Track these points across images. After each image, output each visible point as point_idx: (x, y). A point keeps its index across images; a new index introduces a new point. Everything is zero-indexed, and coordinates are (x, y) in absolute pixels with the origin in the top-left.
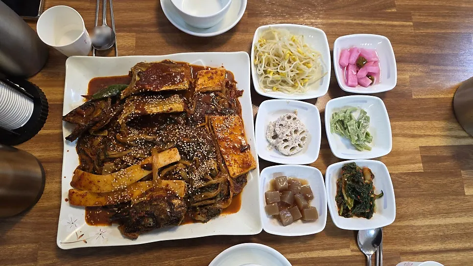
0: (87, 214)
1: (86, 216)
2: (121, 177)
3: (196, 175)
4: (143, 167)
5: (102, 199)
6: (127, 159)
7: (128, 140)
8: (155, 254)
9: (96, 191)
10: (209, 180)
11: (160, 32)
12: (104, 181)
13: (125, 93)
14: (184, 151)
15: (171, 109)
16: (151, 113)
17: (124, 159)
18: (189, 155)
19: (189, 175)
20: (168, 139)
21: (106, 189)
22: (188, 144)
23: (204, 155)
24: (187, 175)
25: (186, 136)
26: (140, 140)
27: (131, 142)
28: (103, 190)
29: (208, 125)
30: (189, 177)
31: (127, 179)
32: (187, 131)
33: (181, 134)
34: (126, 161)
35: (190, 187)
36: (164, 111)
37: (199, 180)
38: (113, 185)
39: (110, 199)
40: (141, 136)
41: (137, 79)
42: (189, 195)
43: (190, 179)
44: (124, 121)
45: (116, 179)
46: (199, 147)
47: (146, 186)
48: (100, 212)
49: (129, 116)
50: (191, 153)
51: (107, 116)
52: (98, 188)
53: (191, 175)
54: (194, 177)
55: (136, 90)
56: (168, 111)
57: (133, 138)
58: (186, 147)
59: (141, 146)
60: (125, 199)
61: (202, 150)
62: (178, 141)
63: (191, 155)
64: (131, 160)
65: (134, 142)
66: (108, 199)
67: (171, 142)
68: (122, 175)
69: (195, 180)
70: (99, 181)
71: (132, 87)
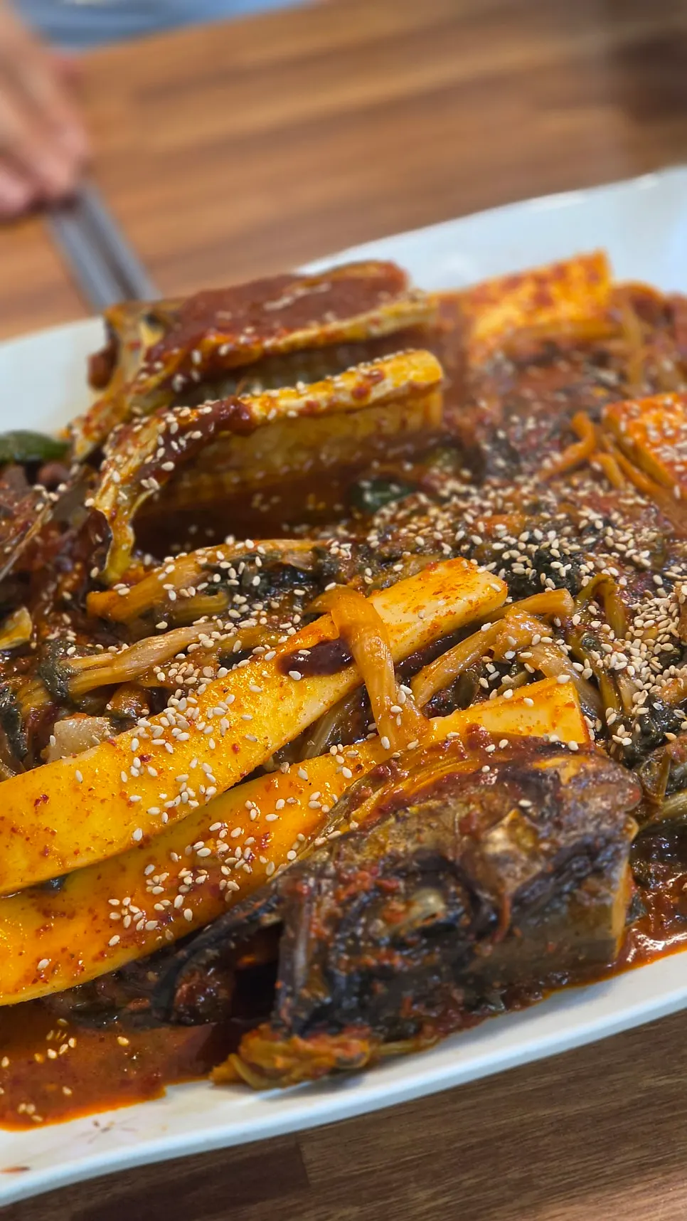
3: (628, 653)
4: (287, 664)
5: (72, 934)
6: (181, 672)
7: (169, 579)
12: (76, 788)
13: (94, 424)
14: (513, 574)
15: (377, 379)
16: (268, 411)
17: (162, 677)
18: (552, 573)
19: (587, 662)
20: (396, 539)
21: (94, 838)
22: (525, 536)
23: (640, 569)
24: (578, 666)
25: (498, 512)
26: (236, 566)
27: (183, 591)
28: (75, 848)
29: (604, 450)
30: (589, 672)
31: (212, 744)
32: (492, 495)
33: (465, 510)
34: (180, 679)
35: (616, 723)
36: (338, 390)
37: (655, 674)
38: (134, 798)
39: (125, 912)
40: (235, 544)
41: (148, 337)
42: (625, 752)
43: (602, 677)
44: (124, 496)
45: (142, 759)
46: (591, 540)
47: (339, 773)
48: (64, 1048)
49: (149, 459)
50: (555, 559)
51: (20, 521)
52: (42, 849)
53: (596, 654)
54: (620, 661)
55: (154, 381)
56: (360, 393)
57: (192, 566)
58: (515, 547)
59: (245, 608)
60: (225, 877)
61: (618, 551)
62: (461, 534)
63: (564, 569)
64: (208, 671)
65: (205, 585)
66: (114, 916)
67: (417, 550)
68: (175, 731)
69: (631, 670)
70: (46, 798)
71: (130, 378)
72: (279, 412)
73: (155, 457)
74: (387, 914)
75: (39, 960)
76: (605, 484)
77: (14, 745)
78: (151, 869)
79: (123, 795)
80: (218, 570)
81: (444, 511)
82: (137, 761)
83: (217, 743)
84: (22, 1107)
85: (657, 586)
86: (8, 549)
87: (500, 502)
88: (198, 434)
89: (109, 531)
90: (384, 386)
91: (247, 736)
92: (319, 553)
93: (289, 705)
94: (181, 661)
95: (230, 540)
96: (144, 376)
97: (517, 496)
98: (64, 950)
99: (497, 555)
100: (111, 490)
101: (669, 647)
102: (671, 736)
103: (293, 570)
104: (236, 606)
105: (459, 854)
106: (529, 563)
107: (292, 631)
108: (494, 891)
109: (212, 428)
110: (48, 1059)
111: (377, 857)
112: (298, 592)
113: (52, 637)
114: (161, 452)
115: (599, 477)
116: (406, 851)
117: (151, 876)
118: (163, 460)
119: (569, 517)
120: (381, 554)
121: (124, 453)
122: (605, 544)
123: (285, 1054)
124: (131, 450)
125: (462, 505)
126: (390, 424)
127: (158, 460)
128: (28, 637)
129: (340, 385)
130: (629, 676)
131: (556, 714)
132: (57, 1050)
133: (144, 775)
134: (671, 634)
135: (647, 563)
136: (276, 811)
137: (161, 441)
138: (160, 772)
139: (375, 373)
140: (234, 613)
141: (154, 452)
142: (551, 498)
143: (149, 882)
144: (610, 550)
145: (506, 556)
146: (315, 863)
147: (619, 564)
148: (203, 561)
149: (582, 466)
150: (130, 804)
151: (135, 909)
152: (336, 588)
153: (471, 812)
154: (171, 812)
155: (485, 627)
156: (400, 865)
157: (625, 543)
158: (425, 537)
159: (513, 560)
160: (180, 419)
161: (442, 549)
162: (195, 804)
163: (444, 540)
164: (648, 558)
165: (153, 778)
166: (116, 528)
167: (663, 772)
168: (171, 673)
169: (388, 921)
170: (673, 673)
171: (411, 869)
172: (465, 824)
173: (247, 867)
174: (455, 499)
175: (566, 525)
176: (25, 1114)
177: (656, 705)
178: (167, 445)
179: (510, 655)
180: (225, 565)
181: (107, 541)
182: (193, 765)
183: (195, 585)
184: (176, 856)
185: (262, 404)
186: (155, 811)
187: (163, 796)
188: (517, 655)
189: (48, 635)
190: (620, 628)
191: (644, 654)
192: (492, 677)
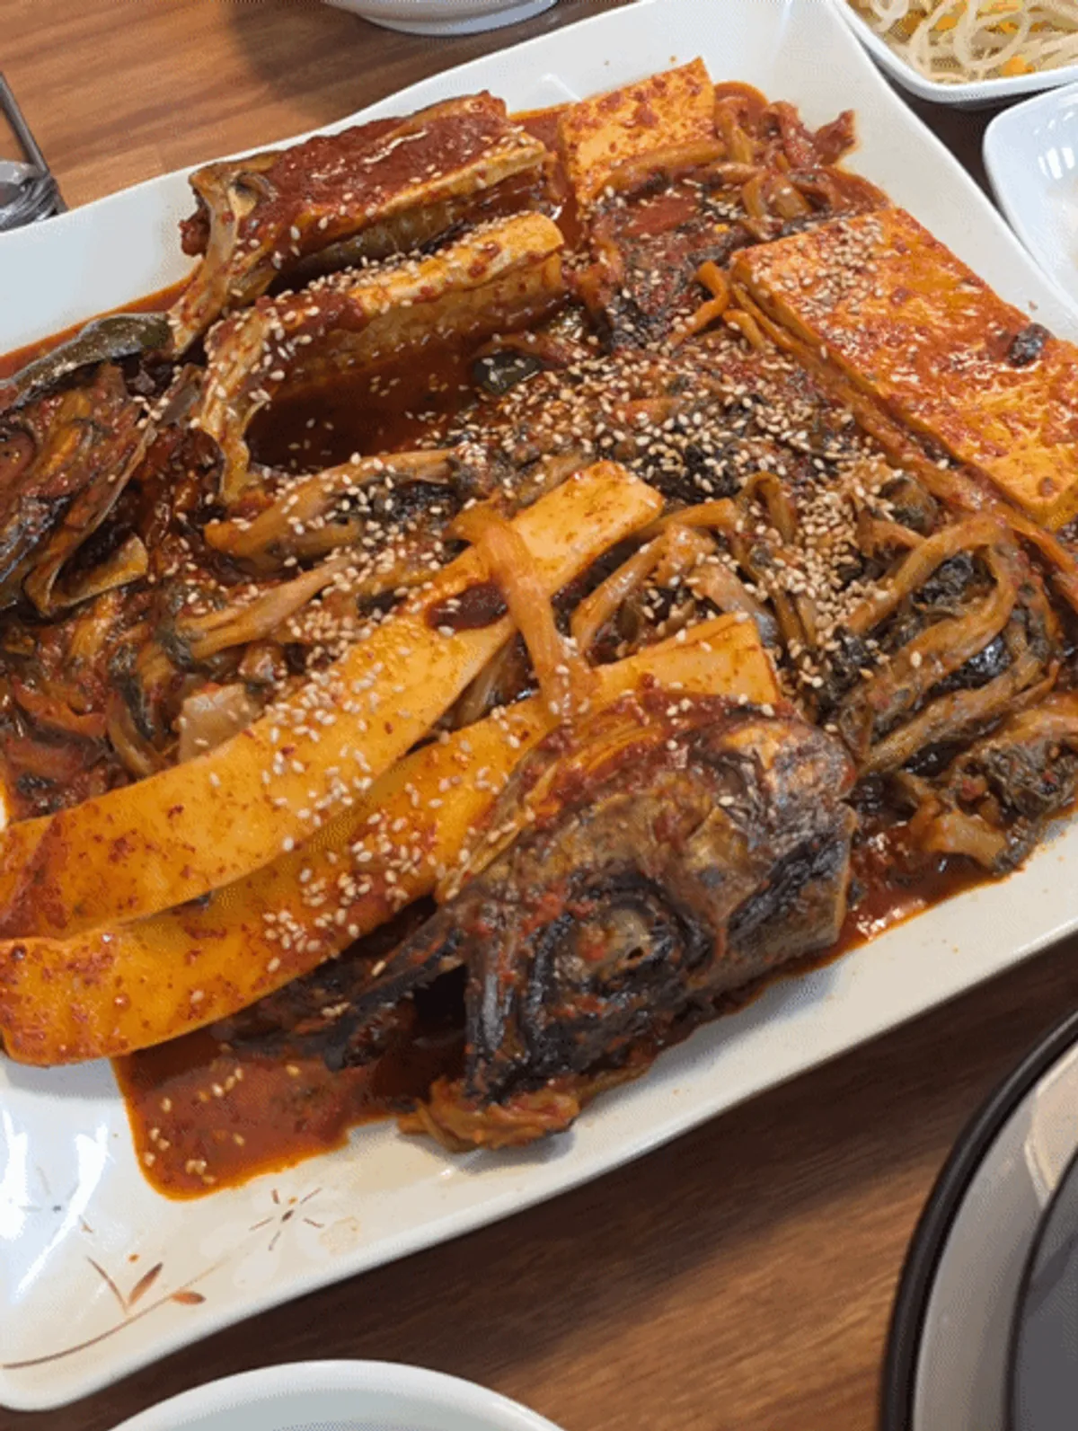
0: (141, 1126)
1: (144, 1145)
2: (318, 726)
3: (803, 568)
4: (436, 618)
5: (224, 957)
6: (318, 624)
7: (294, 511)
8: (746, 1284)
9: (172, 892)
10: (903, 550)
11: (278, 99)
12: (213, 794)
13: (192, 311)
14: (663, 472)
15: (491, 252)
16: (381, 303)
17: (297, 632)
18: (706, 472)
19: (761, 584)
20: (532, 439)
21: (239, 851)
22: (669, 424)
23: (798, 453)
24: (749, 587)
25: (637, 395)
26: (365, 490)
27: (311, 523)
28: (219, 865)
29: (738, 306)
30: (764, 594)
31: (362, 725)
32: (627, 371)
33: (600, 394)
34: (317, 635)
35: (801, 657)
36: (452, 270)
37: (837, 591)
38: (280, 801)
39: (281, 930)
40: (361, 463)
41: (240, 206)
42: (818, 696)
43: (779, 602)
44: (232, 412)
45: (285, 752)
46: (740, 423)
47: (506, 743)
48: (230, 1081)
49: (256, 368)
50: (708, 455)
51: (123, 441)
52: (181, 867)
53: (769, 573)
54: (797, 581)
55: (251, 259)
56: (477, 271)
57: (317, 494)
58: (661, 440)
59: (380, 534)
60: (390, 885)
61: (771, 433)
62: (601, 427)
63: (718, 467)
64: (347, 622)
65: (332, 514)
66: (270, 934)
67: (555, 452)
68: (319, 714)
69: (811, 592)
70: (179, 809)
71: (225, 256)
72: (392, 303)
73: (262, 366)
74: (584, 947)
75: (191, 993)
76: (743, 343)
77: (140, 723)
78: (306, 875)
79: (267, 799)
80: (346, 496)
81: (579, 394)
82: (279, 757)
83: (368, 724)
84: (191, 1164)
85: (819, 471)
86: (112, 478)
87: (636, 380)
88: (307, 339)
89: (219, 452)
90: (502, 259)
91: (400, 712)
92: (452, 464)
93: (443, 668)
94: (317, 609)
95: (355, 458)
96: (240, 254)
97: (655, 374)
98: (219, 978)
99: (642, 451)
100: (217, 406)
101: (849, 559)
102: (866, 673)
103: (427, 486)
104: (368, 534)
105: (659, 868)
106: (679, 457)
107: (434, 565)
108: (705, 916)
109: (321, 332)
110: (213, 1097)
111: (565, 872)
112: (436, 510)
113: (171, 571)
114: (268, 360)
115: (736, 336)
116: (595, 862)
117: (307, 884)
118: (272, 368)
119: (712, 393)
120: (518, 460)
121: (227, 358)
122: (756, 425)
123: (484, 1126)
124: (234, 356)
125: (598, 387)
126: (507, 291)
127: (265, 369)
128: (144, 571)
129: (455, 264)
130: (809, 598)
131: (737, 658)
132: (222, 1084)
133: (288, 772)
134: (848, 543)
135: (805, 446)
136: (439, 795)
137: (267, 347)
138: (307, 765)
139: (490, 246)
140: (368, 541)
141: (261, 360)
142: (688, 371)
143: (306, 891)
144: (763, 432)
145: (652, 451)
146: (495, 882)
147: (774, 448)
148: (329, 488)
149: (716, 323)
150: (276, 808)
151: (293, 927)
152: (476, 506)
153: (665, 809)
154: (323, 813)
155: (644, 549)
156: (591, 881)
157: (779, 423)
158: (562, 433)
159: (660, 455)
160: (285, 324)
161: (582, 445)
162: (348, 801)
163: (584, 436)
164: (805, 441)
165: (299, 775)
166: (229, 447)
167: (866, 721)
168: (308, 626)
169: (587, 957)
170: (857, 591)
171: (604, 888)
172: (660, 827)
173: (414, 871)
174: (587, 379)
175: (710, 403)
176: (195, 1176)
177: (848, 640)
178: (274, 352)
179: (674, 581)
180: (353, 491)
181: (218, 463)
182: (343, 753)
183: (323, 514)
184: (333, 857)
185: (374, 296)
186: (304, 813)
187: (313, 794)
188: (682, 581)
189: (165, 569)
190: (787, 531)
191: (821, 569)
192: (657, 605)
